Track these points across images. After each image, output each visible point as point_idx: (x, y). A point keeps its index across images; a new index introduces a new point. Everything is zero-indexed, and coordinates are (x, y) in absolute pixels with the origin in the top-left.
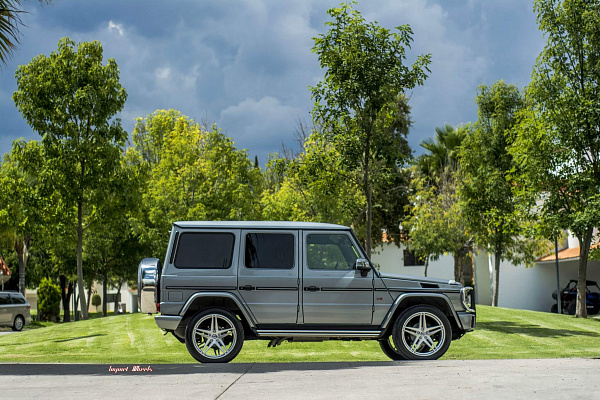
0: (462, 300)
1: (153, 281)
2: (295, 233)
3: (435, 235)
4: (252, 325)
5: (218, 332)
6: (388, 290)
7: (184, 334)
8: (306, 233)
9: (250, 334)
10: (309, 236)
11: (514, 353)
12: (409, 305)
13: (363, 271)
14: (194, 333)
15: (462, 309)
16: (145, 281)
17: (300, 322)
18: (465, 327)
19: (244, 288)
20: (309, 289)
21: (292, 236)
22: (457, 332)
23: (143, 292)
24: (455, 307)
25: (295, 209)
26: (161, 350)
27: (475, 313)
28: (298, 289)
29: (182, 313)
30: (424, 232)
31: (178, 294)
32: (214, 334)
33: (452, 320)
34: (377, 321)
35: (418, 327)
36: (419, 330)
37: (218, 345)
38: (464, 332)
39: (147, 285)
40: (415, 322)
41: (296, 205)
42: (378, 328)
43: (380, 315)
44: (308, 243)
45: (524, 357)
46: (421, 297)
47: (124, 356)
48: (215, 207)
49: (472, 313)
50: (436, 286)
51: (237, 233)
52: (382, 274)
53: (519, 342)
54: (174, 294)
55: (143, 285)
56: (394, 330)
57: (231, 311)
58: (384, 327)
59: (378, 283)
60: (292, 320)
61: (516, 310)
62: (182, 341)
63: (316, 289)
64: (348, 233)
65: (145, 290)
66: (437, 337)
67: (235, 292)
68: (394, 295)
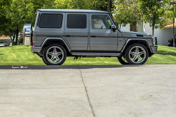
0: (152, 41)
1: (30, 33)
2: (87, 14)
3: (125, 16)
4: (70, 51)
5: (56, 53)
6: (124, 37)
7: (43, 54)
8: (91, 14)
9: (69, 54)
10: (92, 16)
11: (169, 62)
12: (132, 43)
13: (114, 30)
14: (47, 53)
15: (152, 45)
16: (26, 33)
17: (89, 49)
18: (153, 52)
19: (67, 36)
20: (92, 37)
21: (86, 15)
22: (150, 54)
23: (25, 37)
24: (150, 44)
25: (68, 5)
26: (28, 60)
27: (157, 47)
28: (88, 37)
29: (42, 46)
30: (120, 15)
31: (40, 38)
32: (55, 54)
33: (149, 49)
34: (119, 50)
35: (135, 52)
36: (136, 53)
37: (56, 58)
38: (153, 54)
39: (27, 34)
40: (134, 50)
41: (69, 4)
42: (119, 52)
43: (120, 47)
44: (92, 18)
45: (173, 64)
46: (136, 40)
47: (14, 63)
48: (37, 4)
49: (156, 46)
50: (143, 36)
51: (64, 14)
52: (121, 31)
53: (169, 58)
54: (38, 38)
55: (25, 35)
56: (126, 53)
57: (62, 45)
58: (122, 52)
59: (120, 35)
60: (85, 49)
61: (163, 46)
62: (41, 57)
63: (95, 37)
64: (108, 15)
65: (26, 36)
66: (142, 56)
67: (63, 37)
68: (126, 39)
